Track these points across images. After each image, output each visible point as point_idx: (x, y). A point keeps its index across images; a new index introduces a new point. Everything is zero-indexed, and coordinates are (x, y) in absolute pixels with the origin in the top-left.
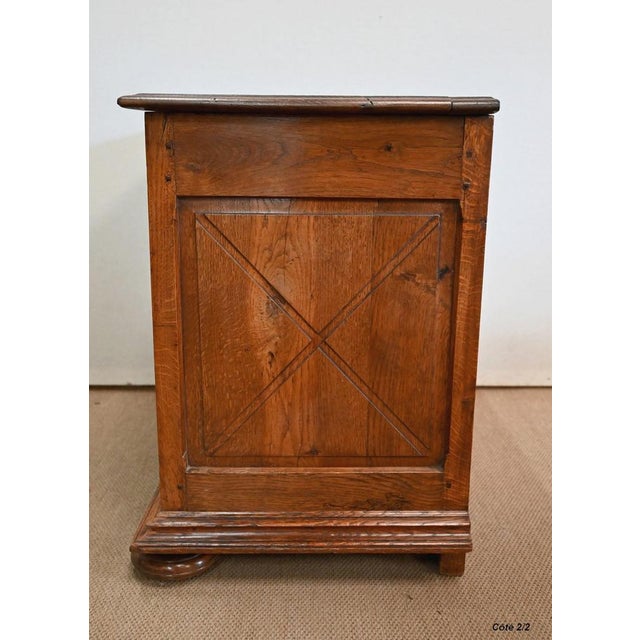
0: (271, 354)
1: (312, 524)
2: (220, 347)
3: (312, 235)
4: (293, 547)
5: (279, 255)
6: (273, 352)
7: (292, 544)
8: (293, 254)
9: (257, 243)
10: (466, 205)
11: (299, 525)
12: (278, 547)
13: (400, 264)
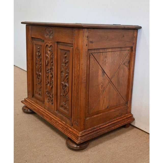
0: (102, 86)
1: (110, 124)
2: (93, 86)
3: (110, 57)
4: (109, 130)
5: (104, 62)
6: (102, 85)
7: (108, 130)
8: (107, 61)
9: (101, 59)
10: (133, 47)
11: (108, 125)
12: (106, 131)
13: (123, 61)
